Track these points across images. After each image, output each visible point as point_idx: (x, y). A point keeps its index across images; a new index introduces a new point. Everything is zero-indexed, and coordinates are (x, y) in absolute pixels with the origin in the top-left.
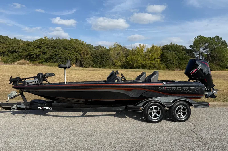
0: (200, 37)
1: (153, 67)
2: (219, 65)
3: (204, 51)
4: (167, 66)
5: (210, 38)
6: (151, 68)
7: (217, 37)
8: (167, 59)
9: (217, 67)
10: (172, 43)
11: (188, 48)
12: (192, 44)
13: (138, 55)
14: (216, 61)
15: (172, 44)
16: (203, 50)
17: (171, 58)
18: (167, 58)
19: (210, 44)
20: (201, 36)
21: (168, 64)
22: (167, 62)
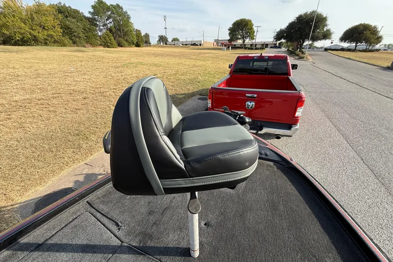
0: (100, 2)
1: (53, 41)
2: (127, 41)
3: (108, 22)
4: (71, 40)
5: (112, 5)
7: (118, 5)
8: (69, 30)
9: (126, 43)
10: (61, 3)
11: (88, 15)
12: (92, 10)
13: (14, 16)
14: (123, 35)
15: (62, 5)
16: (107, 20)
17: (75, 29)
18: (69, 28)
19: (113, 13)
21: (73, 38)
22: (71, 34)
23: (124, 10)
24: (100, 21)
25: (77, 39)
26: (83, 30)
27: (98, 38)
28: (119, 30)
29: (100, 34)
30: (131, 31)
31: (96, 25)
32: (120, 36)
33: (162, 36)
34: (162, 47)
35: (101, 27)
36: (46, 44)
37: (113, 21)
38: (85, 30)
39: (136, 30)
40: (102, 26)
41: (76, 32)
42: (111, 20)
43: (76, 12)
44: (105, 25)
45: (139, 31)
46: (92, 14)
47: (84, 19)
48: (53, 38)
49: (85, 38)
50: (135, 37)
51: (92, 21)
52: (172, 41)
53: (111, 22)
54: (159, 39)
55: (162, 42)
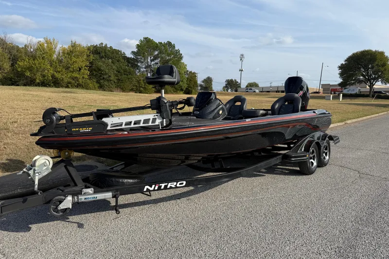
0: (147, 40)
1: (76, 84)
3: (153, 63)
4: (99, 83)
5: (161, 43)
6: (71, 86)
7: (169, 43)
8: (100, 72)
12: (135, 50)
13: (43, 58)
15: (103, 45)
16: (152, 61)
17: (107, 70)
18: (100, 70)
19: (160, 53)
20: (149, 37)
21: (101, 81)
22: (100, 76)
23: (176, 48)
25: (106, 83)
26: (115, 72)
31: (136, 67)
33: (232, 81)
34: (229, 94)
36: (67, 87)
37: (160, 62)
38: (119, 72)
39: (191, 72)
41: (106, 74)
42: (157, 61)
43: (117, 52)
44: (148, 67)
45: (194, 73)
46: (135, 54)
48: (78, 81)
49: (116, 81)
50: (185, 81)
51: (132, 63)
52: (247, 86)
53: (157, 63)
54: (226, 85)
55: (231, 88)
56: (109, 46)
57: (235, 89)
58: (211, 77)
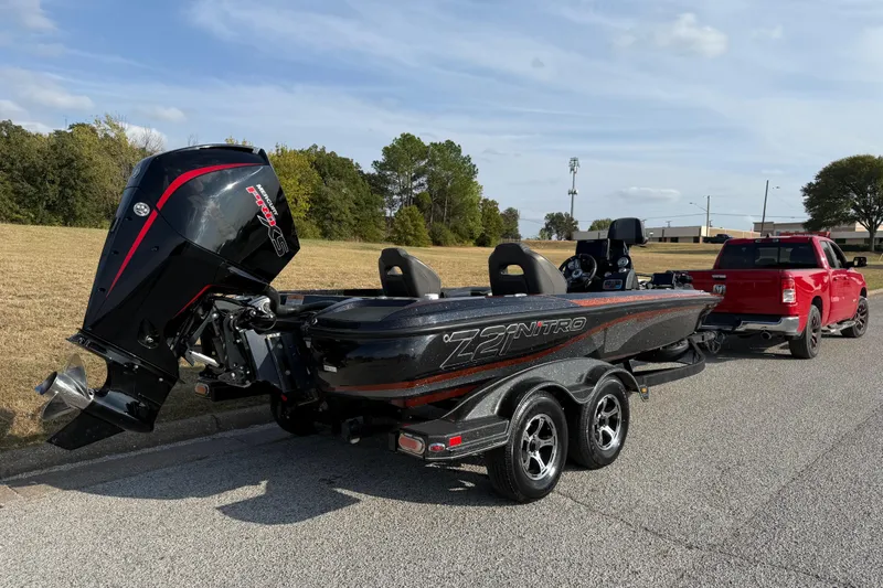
0: (407, 140)
2: (455, 229)
3: (415, 184)
4: (321, 227)
5: (435, 144)
7: (450, 144)
8: (324, 204)
9: (451, 236)
10: (316, 147)
11: (368, 169)
12: (381, 158)
14: (448, 215)
15: (319, 150)
16: (414, 179)
17: (337, 202)
18: (324, 201)
19: (433, 162)
20: (412, 133)
21: (326, 223)
22: (324, 214)
23: (464, 154)
24: (394, 183)
25: (335, 227)
26: (353, 205)
27: (383, 223)
28: (441, 203)
29: (389, 213)
30: (472, 205)
31: (384, 192)
32: (439, 219)
33: (559, 216)
34: (555, 246)
35: (395, 197)
37: (428, 181)
38: (356, 204)
39: (485, 200)
40: (398, 194)
41: (335, 209)
42: (423, 180)
43: (346, 163)
44: (405, 191)
45: (494, 203)
46: (380, 167)
47: (360, 180)
49: (353, 222)
50: (479, 219)
51: (377, 184)
52: (592, 229)
53: (423, 185)
54: (547, 225)
55: (557, 232)
56: (328, 151)
57: (565, 233)
58: (515, 208)
